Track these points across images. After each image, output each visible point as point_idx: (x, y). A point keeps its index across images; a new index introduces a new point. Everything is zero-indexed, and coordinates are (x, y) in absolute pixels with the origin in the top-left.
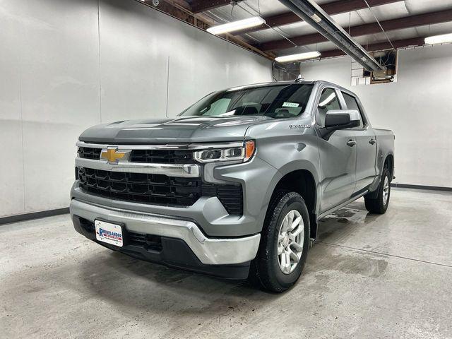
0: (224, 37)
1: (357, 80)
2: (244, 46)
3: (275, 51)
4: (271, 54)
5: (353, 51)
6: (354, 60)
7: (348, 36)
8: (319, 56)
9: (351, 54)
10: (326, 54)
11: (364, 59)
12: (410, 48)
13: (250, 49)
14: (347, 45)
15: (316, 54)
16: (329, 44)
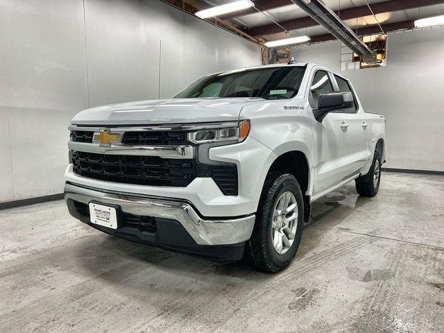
1: (347, 65)
2: (233, 31)
3: (265, 36)
4: (261, 39)
5: (343, 34)
6: (343, 44)
7: (338, 18)
8: (309, 41)
9: (341, 38)
10: (315, 38)
11: (353, 43)
12: (400, 32)
13: (239, 34)
14: (337, 29)
15: (306, 39)
16: (319, 28)
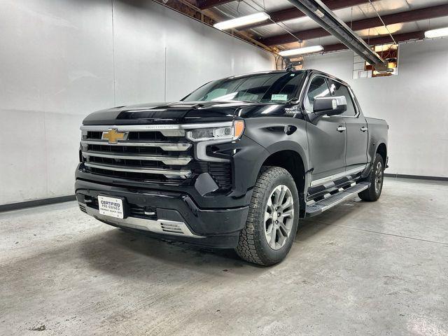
0: (229, 32)
1: (359, 74)
2: (249, 41)
3: (279, 46)
4: (275, 49)
5: (355, 45)
6: (355, 54)
7: (350, 30)
8: (322, 50)
9: (353, 47)
10: (328, 48)
11: (365, 53)
12: (411, 41)
13: (254, 43)
14: (349, 39)
15: (319, 48)
16: (332, 39)
